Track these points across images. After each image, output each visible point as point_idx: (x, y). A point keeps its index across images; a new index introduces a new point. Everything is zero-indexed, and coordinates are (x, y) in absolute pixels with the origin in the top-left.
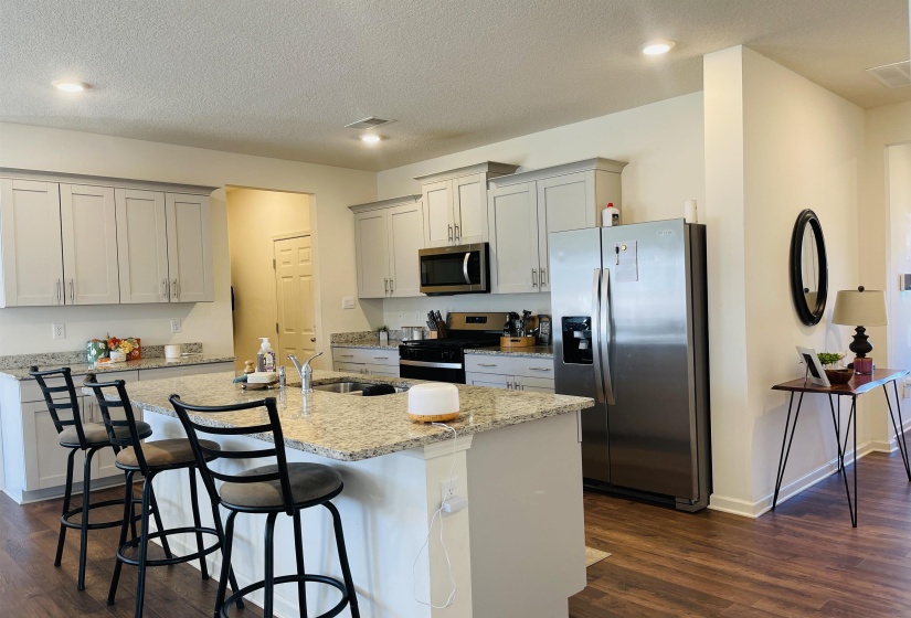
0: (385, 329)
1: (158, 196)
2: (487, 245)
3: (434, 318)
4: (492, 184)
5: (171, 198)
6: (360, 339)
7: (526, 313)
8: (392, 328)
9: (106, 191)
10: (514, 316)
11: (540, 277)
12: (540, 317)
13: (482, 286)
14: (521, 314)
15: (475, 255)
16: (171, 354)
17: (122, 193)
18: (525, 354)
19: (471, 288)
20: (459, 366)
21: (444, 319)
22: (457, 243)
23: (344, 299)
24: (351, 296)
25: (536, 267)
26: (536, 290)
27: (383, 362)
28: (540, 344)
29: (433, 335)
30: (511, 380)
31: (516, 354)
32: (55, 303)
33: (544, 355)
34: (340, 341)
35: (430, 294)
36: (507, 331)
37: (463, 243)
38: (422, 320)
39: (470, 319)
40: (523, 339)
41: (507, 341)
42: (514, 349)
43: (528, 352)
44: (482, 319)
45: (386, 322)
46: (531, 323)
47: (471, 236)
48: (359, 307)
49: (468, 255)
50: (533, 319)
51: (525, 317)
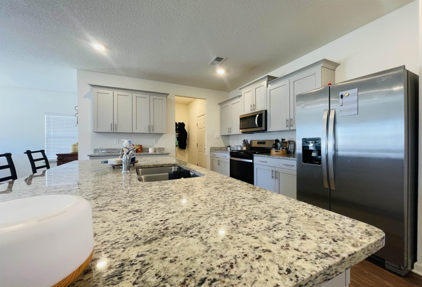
0: (230, 146)
1: (147, 96)
2: (266, 111)
3: (245, 142)
4: (269, 85)
5: (152, 97)
6: (221, 149)
7: (283, 140)
8: (232, 146)
9: (129, 94)
10: (277, 141)
11: (290, 122)
12: (289, 142)
13: (263, 128)
14: (281, 140)
15: (261, 115)
16: (151, 151)
17: (135, 95)
18: (281, 157)
19: (259, 129)
20: (251, 161)
21: (249, 142)
22: (254, 111)
23: (215, 135)
24: (218, 134)
25: (288, 118)
26: (288, 129)
27: (225, 158)
28: (289, 153)
29: (245, 148)
30: (274, 169)
31: (277, 157)
32: (110, 131)
33: (291, 158)
34: (213, 150)
35: (243, 133)
36: (274, 147)
37: (257, 111)
38: (241, 143)
39: (259, 143)
40: (281, 151)
41: (273, 151)
42: (277, 155)
43: (283, 156)
44: (264, 143)
45: (230, 144)
46: (285, 144)
47: (260, 108)
48: (220, 138)
49: (258, 115)
50: (286, 142)
51: (282, 142)
